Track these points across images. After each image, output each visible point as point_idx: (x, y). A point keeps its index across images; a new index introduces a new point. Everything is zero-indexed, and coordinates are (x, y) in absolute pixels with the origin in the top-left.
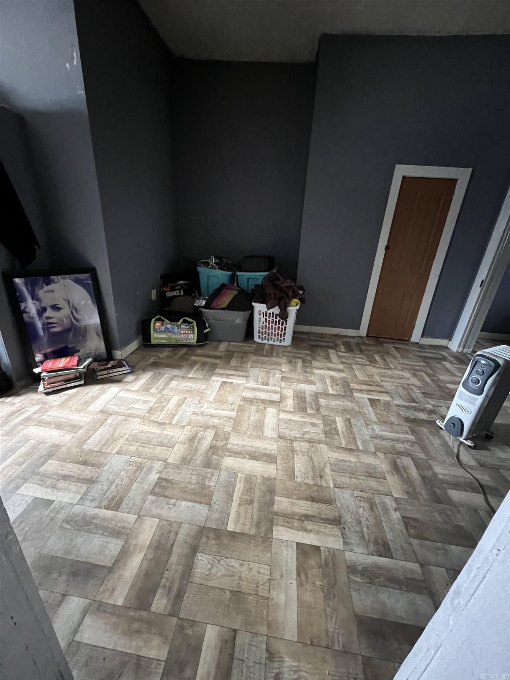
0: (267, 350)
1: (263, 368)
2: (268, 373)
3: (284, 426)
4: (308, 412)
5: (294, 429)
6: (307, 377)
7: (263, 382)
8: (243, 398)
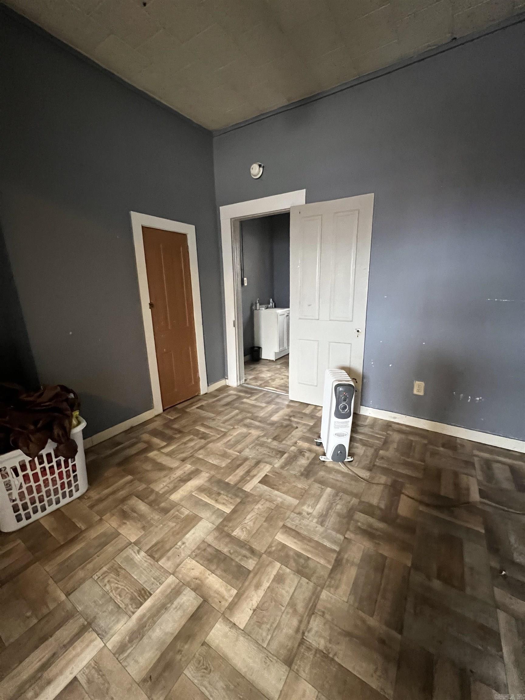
0: (54, 529)
1: (95, 571)
2: (116, 570)
3: (264, 634)
4: (251, 568)
5: (278, 619)
6: (176, 517)
7: (133, 599)
8: (144, 680)
